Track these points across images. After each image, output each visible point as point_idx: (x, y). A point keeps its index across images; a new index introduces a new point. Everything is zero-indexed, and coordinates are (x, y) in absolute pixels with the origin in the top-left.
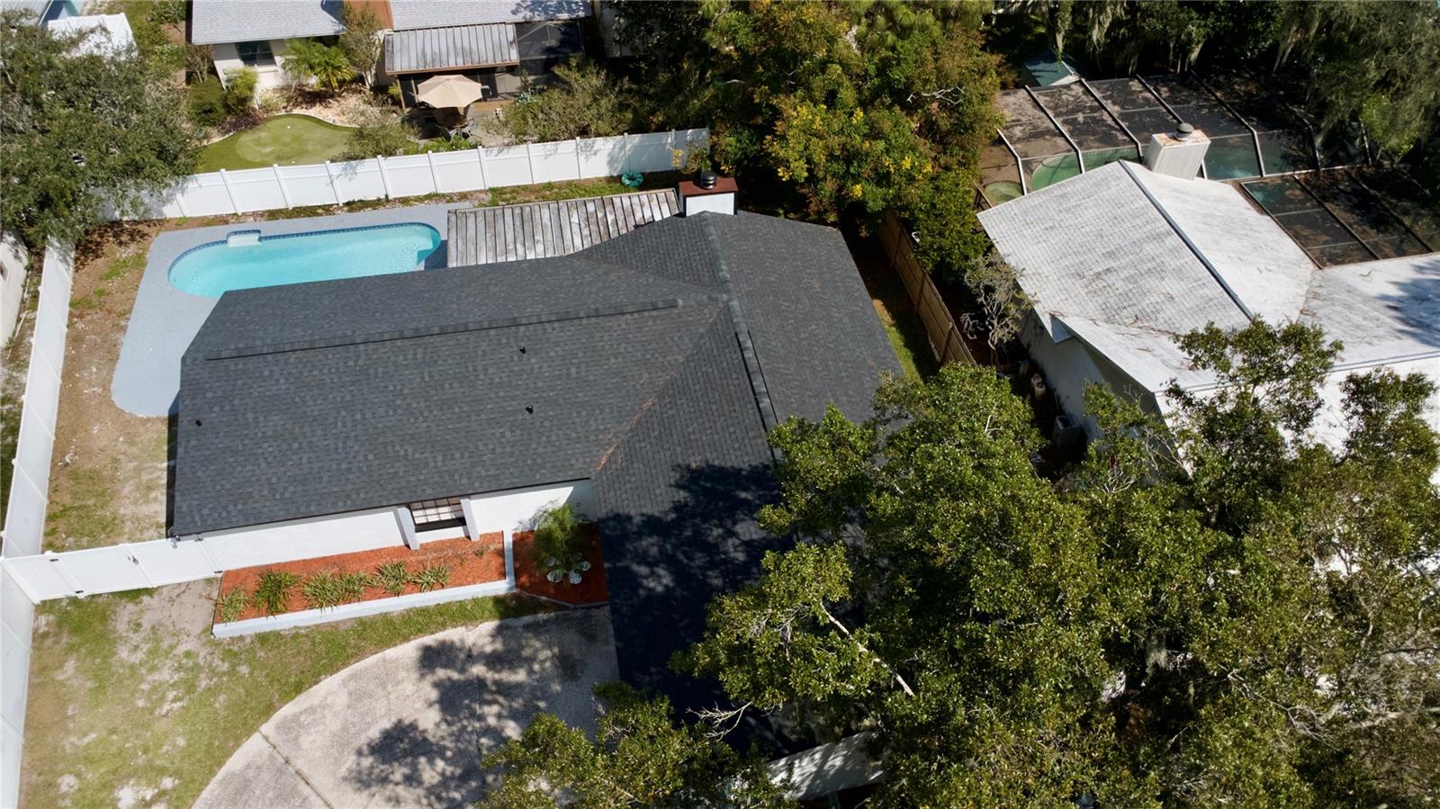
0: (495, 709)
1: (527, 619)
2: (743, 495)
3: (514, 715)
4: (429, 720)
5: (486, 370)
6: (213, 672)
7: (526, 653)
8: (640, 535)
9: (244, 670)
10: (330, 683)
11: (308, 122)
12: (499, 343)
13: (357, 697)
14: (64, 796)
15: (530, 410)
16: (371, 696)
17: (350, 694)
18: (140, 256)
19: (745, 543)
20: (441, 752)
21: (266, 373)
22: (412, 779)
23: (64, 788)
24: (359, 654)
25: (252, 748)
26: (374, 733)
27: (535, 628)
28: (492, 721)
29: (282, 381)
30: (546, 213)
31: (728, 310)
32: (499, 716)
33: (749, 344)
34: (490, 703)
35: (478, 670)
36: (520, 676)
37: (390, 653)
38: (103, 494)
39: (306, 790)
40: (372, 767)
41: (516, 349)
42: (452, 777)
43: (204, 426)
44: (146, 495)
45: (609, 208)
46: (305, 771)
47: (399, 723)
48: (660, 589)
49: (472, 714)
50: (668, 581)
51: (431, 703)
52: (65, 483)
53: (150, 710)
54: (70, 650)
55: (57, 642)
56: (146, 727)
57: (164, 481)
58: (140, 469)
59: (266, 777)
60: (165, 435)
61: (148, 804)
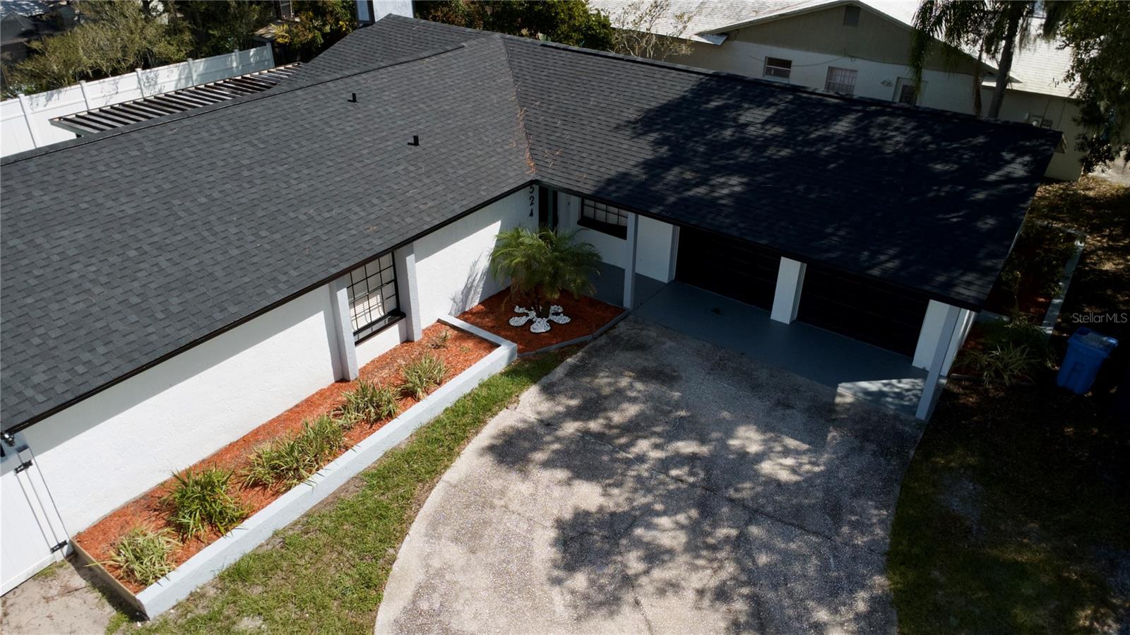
0: (644, 444)
1: (561, 369)
3: (672, 436)
4: (589, 496)
5: (327, 124)
7: (606, 391)
8: (656, 177)
9: (250, 624)
12: (318, 99)
15: (414, 144)
16: (486, 523)
17: (456, 540)
20: (648, 511)
22: (655, 556)
26: (546, 552)
27: (580, 371)
28: (657, 454)
32: (659, 446)
35: (573, 428)
37: (451, 476)
40: (592, 583)
41: (342, 101)
42: (694, 521)
47: (560, 524)
48: (738, 189)
49: (629, 463)
50: (735, 180)
51: (568, 482)
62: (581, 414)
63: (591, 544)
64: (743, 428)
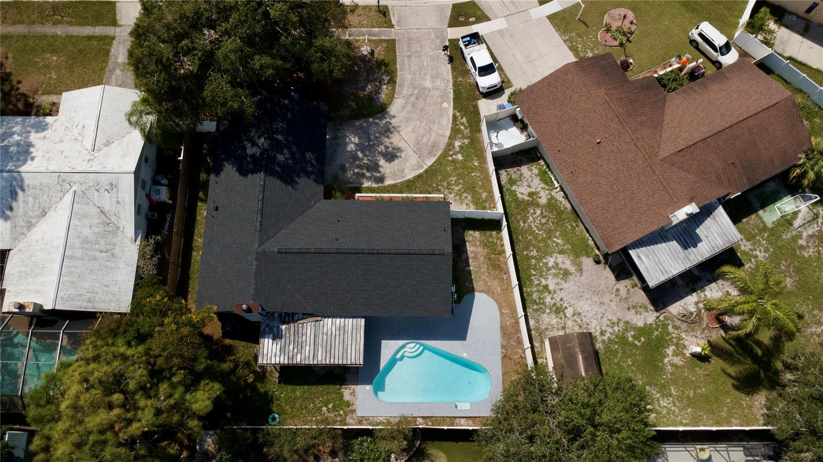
0: (364, 162)
1: (352, 186)
2: (278, 169)
3: (360, 160)
4: (382, 162)
5: (351, 235)
6: (443, 186)
7: (354, 177)
8: (312, 173)
9: (434, 185)
10: (410, 176)
12: (344, 244)
13: (402, 171)
14: (476, 160)
15: (339, 221)
16: (398, 171)
17: (404, 172)
19: (283, 154)
21: (424, 244)
22: (387, 147)
23: (477, 162)
24: (402, 183)
25: (430, 162)
26: (397, 161)
27: (351, 183)
28: (365, 158)
29: (419, 241)
32: (363, 160)
33: (258, 224)
34: (365, 163)
35: (368, 174)
36: (356, 171)
37: (393, 182)
38: (489, 259)
39: (414, 149)
40: (397, 152)
41: (339, 241)
42: (376, 146)
43: (443, 230)
44: (476, 255)
45: (291, 354)
46: (415, 154)
47: (390, 163)
48: (310, 153)
49: (370, 161)
50: (307, 154)
51: (382, 167)
52: (503, 265)
53: (458, 179)
54: (485, 201)
55: (490, 205)
56: (459, 175)
57: (470, 260)
58: (479, 267)
59: (425, 155)
60: (474, 283)
61: (454, 154)
62: (363, 175)
63: (391, 156)
64: (349, 149)
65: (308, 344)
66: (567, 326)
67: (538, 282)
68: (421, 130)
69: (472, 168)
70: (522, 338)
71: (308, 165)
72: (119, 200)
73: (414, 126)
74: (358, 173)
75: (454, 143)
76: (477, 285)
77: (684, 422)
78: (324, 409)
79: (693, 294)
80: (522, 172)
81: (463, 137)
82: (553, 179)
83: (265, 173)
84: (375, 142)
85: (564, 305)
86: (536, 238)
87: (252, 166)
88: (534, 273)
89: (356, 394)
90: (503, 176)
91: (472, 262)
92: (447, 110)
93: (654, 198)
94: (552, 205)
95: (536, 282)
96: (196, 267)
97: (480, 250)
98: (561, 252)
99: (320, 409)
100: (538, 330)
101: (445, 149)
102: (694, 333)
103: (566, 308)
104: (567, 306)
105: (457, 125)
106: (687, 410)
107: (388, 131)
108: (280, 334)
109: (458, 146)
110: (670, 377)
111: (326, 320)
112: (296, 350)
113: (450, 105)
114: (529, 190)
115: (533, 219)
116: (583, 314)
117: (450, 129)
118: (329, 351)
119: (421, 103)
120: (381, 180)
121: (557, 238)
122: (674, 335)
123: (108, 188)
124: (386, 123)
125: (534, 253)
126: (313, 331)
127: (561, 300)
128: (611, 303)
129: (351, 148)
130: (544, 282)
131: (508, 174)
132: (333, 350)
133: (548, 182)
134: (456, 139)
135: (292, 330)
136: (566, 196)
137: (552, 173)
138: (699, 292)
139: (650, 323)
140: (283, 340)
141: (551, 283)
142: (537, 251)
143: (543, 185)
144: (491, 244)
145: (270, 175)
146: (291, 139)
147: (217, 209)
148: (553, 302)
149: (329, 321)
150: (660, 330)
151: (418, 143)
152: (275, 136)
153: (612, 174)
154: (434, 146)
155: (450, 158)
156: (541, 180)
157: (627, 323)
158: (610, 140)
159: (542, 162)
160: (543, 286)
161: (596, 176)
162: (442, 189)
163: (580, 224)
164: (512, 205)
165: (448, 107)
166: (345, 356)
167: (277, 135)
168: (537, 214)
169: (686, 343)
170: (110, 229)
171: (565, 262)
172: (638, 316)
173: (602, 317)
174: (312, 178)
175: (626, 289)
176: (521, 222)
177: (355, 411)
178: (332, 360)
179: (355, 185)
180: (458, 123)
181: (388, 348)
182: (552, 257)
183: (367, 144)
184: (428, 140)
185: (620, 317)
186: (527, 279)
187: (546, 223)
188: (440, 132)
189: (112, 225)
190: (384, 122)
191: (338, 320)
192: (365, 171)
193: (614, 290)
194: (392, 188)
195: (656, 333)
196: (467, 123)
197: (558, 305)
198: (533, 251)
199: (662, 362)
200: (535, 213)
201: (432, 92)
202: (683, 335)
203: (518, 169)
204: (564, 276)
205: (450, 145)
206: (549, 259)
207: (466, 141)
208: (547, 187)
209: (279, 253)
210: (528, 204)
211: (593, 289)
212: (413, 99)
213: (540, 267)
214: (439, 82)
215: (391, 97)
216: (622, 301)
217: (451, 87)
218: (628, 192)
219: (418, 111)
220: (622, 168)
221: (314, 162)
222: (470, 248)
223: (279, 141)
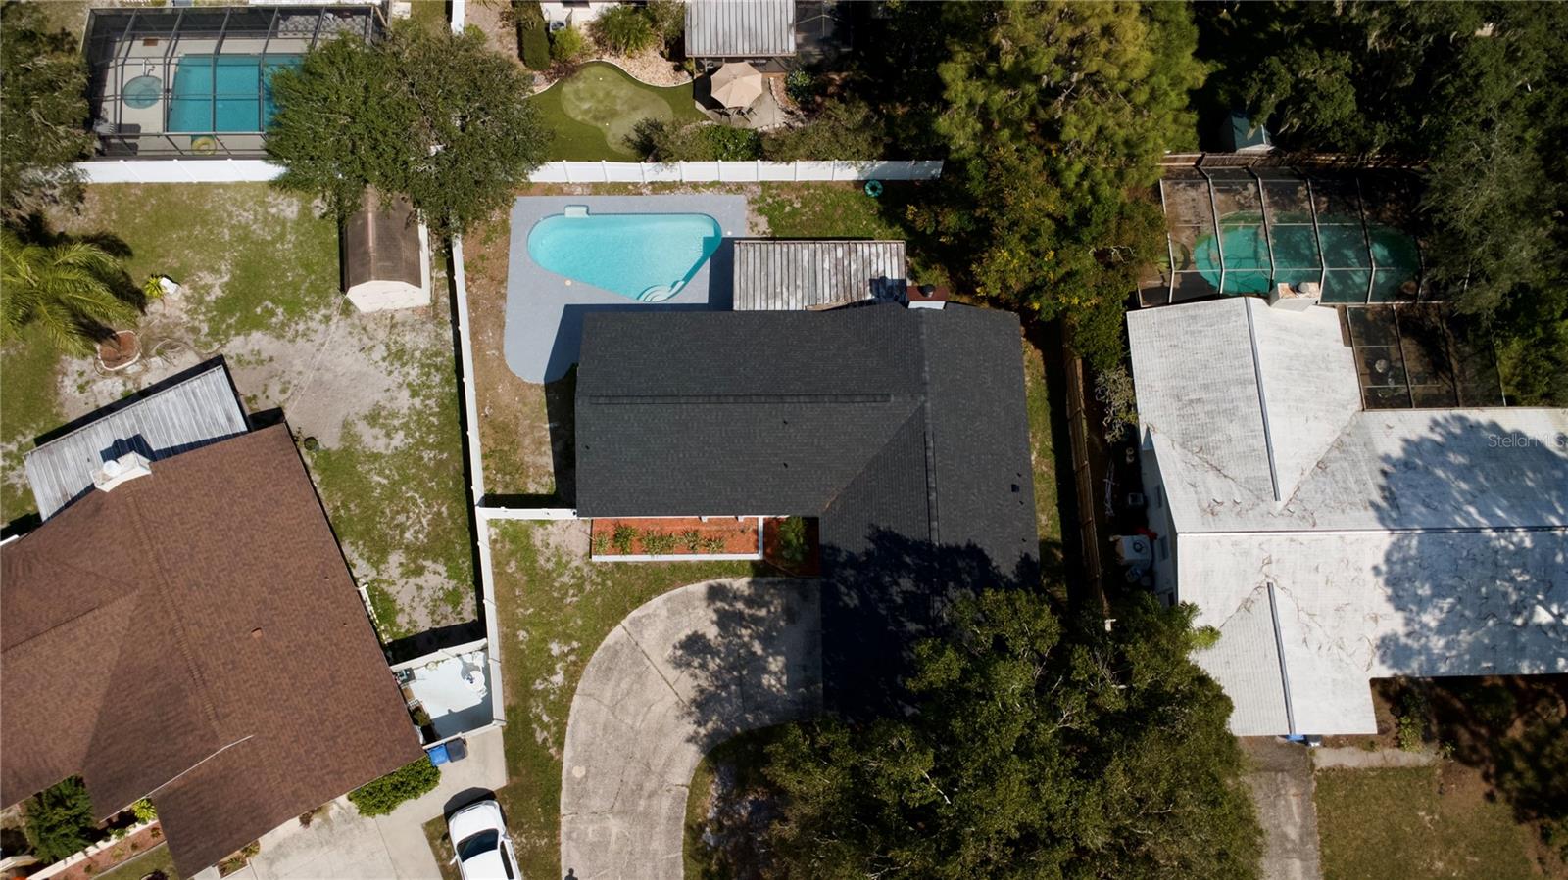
0: (749, 631)
1: (770, 579)
2: (908, 559)
3: (759, 637)
4: (712, 633)
5: (761, 433)
6: (593, 583)
7: (767, 598)
8: (844, 566)
9: (609, 583)
10: (657, 602)
11: (617, 75)
12: (771, 413)
13: (673, 612)
14: (522, 642)
15: (786, 465)
16: (680, 613)
17: (669, 610)
18: (505, 222)
19: (902, 592)
20: (718, 653)
22: (703, 666)
23: (521, 638)
24: (673, 586)
25: (617, 634)
26: (682, 636)
27: (773, 585)
28: (746, 639)
29: (636, 424)
30: (805, 251)
31: (922, 408)
32: (750, 636)
33: (931, 445)
34: (746, 628)
35: (740, 605)
36: (763, 612)
37: (690, 588)
38: (513, 442)
39: (648, 663)
40: (682, 656)
41: (781, 420)
42: (724, 667)
43: (591, 449)
44: (538, 449)
45: (853, 256)
46: (647, 651)
47: (696, 632)
48: (852, 606)
49: (736, 634)
50: (856, 602)
51: (713, 622)
52: (488, 430)
53: (561, 599)
54: (512, 554)
55: (503, 547)
56: (560, 609)
57: (549, 439)
58: (532, 427)
59: (626, 650)
60: (544, 400)
61: (567, 655)
62: (750, 602)
63: (694, 646)
64: (781, 659)
65: (826, 273)
66: (388, 329)
67: (428, 402)
68: (632, 709)
69: (532, 624)
70: (469, 309)
71: (852, 579)
72: (1192, 489)
73: (648, 716)
74: (760, 607)
75: (565, 679)
76: (539, 398)
77: (221, 191)
78: (797, 205)
79: (147, 386)
80: (430, 619)
81: (546, 693)
82: (368, 604)
83: (931, 545)
84: (727, 677)
85: (387, 364)
86: (421, 483)
87: (961, 564)
88: (434, 420)
89: (749, 226)
90: (470, 609)
91: (545, 436)
92: (576, 761)
93: (172, 509)
94: (379, 552)
95: (431, 403)
96: (1040, 418)
97: (529, 459)
98: (376, 457)
99: (804, 205)
100: (439, 323)
101: (583, 667)
102: (164, 321)
103: (384, 359)
104: (381, 363)
105: (556, 724)
106: (212, 207)
107: (703, 705)
108: (874, 285)
109: (556, 674)
110: (227, 254)
111: (799, 308)
112: (846, 263)
113: (569, 773)
114: (420, 581)
115: (421, 522)
116: (356, 350)
117: (572, 712)
118: (791, 263)
119: (632, 774)
120: (715, 594)
121: (380, 484)
122: (201, 317)
123: (1218, 508)
124: (706, 722)
125: (427, 455)
126: (820, 291)
127: (390, 373)
128: (301, 369)
129: (775, 660)
130: (417, 402)
131: (459, 613)
132: (785, 263)
133: (382, 599)
134: (560, 689)
135: (854, 292)
136: (349, 566)
137: (369, 616)
138: (135, 391)
139: (238, 337)
140: (868, 278)
141: (404, 401)
142: (422, 458)
143: (392, 590)
144: (508, 469)
145: (921, 542)
146: (890, 628)
147: (1015, 488)
148: (406, 369)
149: (794, 305)
150: (225, 326)
151: (640, 677)
152: (921, 627)
153: (244, 564)
154: (606, 672)
155: (575, 644)
156: (394, 601)
157: (280, 336)
158: (232, 633)
159: (387, 639)
160: (419, 396)
161: (277, 565)
162: (594, 576)
163: (330, 513)
164: (458, 548)
165: (572, 769)
166: (764, 255)
167: (918, 631)
168: (412, 531)
169: (183, 305)
170: (1195, 442)
171: (373, 440)
172: (256, 349)
173: (323, 344)
174: (844, 554)
175: (267, 393)
176: (445, 514)
177: (749, 202)
178: (785, 249)
179: (765, 580)
180: (554, 729)
181: (698, 293)
182: (396, 448)
183: (744, 672)
184: (618, 685)
185: (289, 345)
186: (447, 408)
187: (398, 513)
188: (592, 704)
189: (1196, 450)
190: (710, 725)
191: (779, 308)
192: (746, 611)
193: (290, 391)
194: (690, 573)
195: (232, 321)
196: (534, 731)
197: (397, 365)
198: (430, 459)
199: (233, 276)
200: (416, 532)
201: (607, 806)
202: (185, 318)
203: (438, 623)
204: (379, 414)
205: (573, 675)
206: (402, 445)
207: (539, 685)
208: (384, 586)
209: (888, 395)
210: (425, 551)
211: (329, 392)
212: (649, 786)
213: (420, 429)
214: (591, 832)
215: (695, 789)
216: (280, 372)
217: (563, 821)
218: (221, 527)
219: (638, 756)
220: (221, 574)
221: (843, 589)
222: (547, 461)
223: (913, 619)
